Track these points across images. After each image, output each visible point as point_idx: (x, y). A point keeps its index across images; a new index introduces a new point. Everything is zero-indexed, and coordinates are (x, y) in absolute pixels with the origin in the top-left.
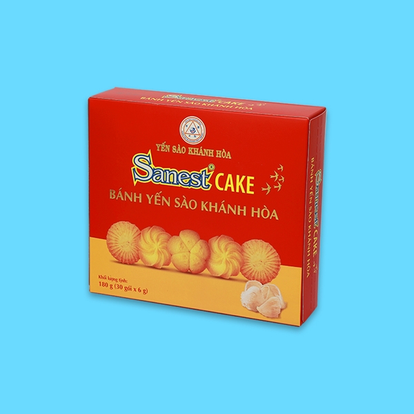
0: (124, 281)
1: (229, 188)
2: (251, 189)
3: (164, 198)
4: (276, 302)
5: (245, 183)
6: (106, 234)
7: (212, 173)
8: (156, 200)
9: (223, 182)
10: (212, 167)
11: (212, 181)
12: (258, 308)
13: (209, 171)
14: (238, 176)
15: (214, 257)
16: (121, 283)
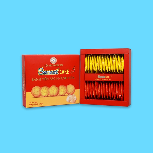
0: (36, 102)
1: (63, 73)
2: (68, 72)
3: (47, 78)
4: (74, 99)
5: (67, 72)
6: (31, 90)
7: (59, 70)
8: (45, 79)
9: (61, 72)
10: (59, 69)
11: (59, 72)
12: (70, 101)
13: (58, 70)
14: (65, 70)
15: (60, 91)
16: (35, 103)
